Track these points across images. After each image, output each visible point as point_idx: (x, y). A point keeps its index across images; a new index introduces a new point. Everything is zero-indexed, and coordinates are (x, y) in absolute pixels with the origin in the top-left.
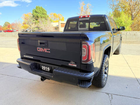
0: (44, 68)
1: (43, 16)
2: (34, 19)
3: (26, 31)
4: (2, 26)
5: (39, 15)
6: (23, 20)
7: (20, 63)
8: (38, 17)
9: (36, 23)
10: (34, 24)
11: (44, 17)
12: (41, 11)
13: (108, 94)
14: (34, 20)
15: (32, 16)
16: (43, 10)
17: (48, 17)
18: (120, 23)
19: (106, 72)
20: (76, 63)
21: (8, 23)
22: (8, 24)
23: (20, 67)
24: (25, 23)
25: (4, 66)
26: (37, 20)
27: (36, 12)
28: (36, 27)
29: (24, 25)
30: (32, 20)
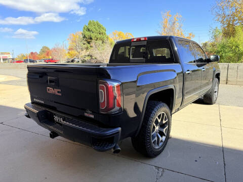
0: (56, 118)
1: (99, 36)
2: (85, 42)
3: (73, 61)
4: (38, 53)
5: (93, 35)
6: (68, 44)
7: (27, 110)
8: (91, 39)
9: (87, 48)
10: (85, 50)
11: (101, 39)
12: (98, 29)
13: (158, 168)
14: (84, 44)
15: (82, 37)
16: (99, 26)
17: (107, 38)
18: (234, 47)
19: (163, 132)
20: (93, 113)
21: (47, 48)
22: (46, 50)
23: (28, 116)
24: (72, 49)
25: (19, 114)
26: (89, 43)
27: (89, 30)
28: (88, 56)
29: (70, 52)
30: (82, 44)
